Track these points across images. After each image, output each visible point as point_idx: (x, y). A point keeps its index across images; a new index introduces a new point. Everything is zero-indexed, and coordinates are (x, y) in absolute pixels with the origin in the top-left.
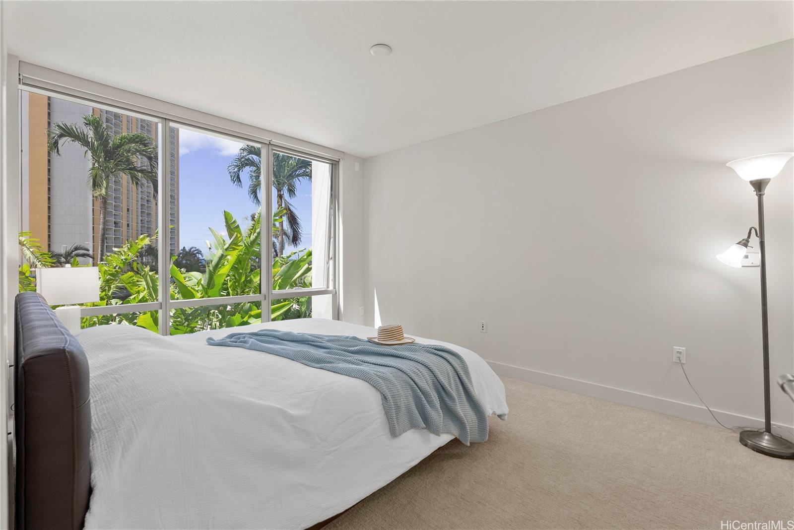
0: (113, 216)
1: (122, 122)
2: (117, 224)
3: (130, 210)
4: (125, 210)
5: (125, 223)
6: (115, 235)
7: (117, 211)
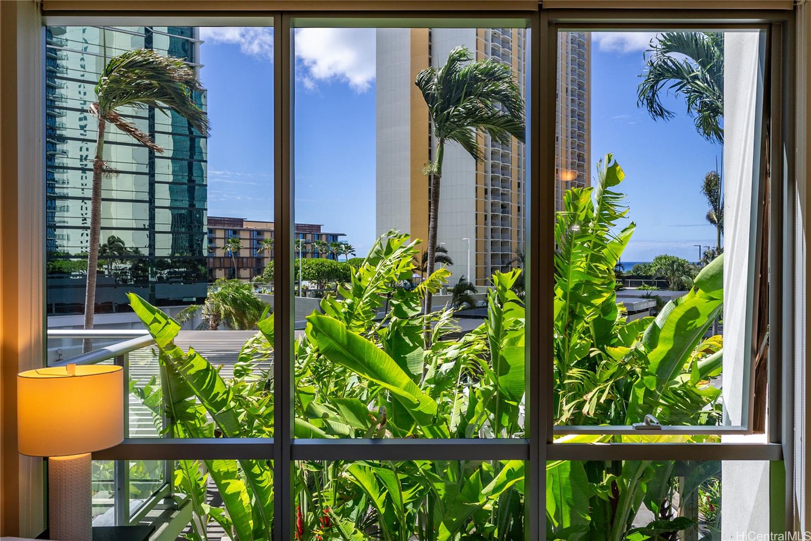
0: (500, 196)
1: (511, 49)
2: (505, 208)
3: (522, 186)
4: (515, 185)
5: (514, 205)
6: (502, 225)
7: (505, 188)
